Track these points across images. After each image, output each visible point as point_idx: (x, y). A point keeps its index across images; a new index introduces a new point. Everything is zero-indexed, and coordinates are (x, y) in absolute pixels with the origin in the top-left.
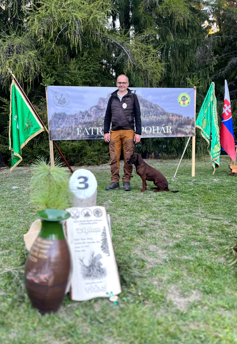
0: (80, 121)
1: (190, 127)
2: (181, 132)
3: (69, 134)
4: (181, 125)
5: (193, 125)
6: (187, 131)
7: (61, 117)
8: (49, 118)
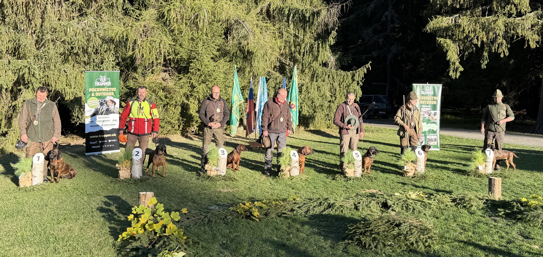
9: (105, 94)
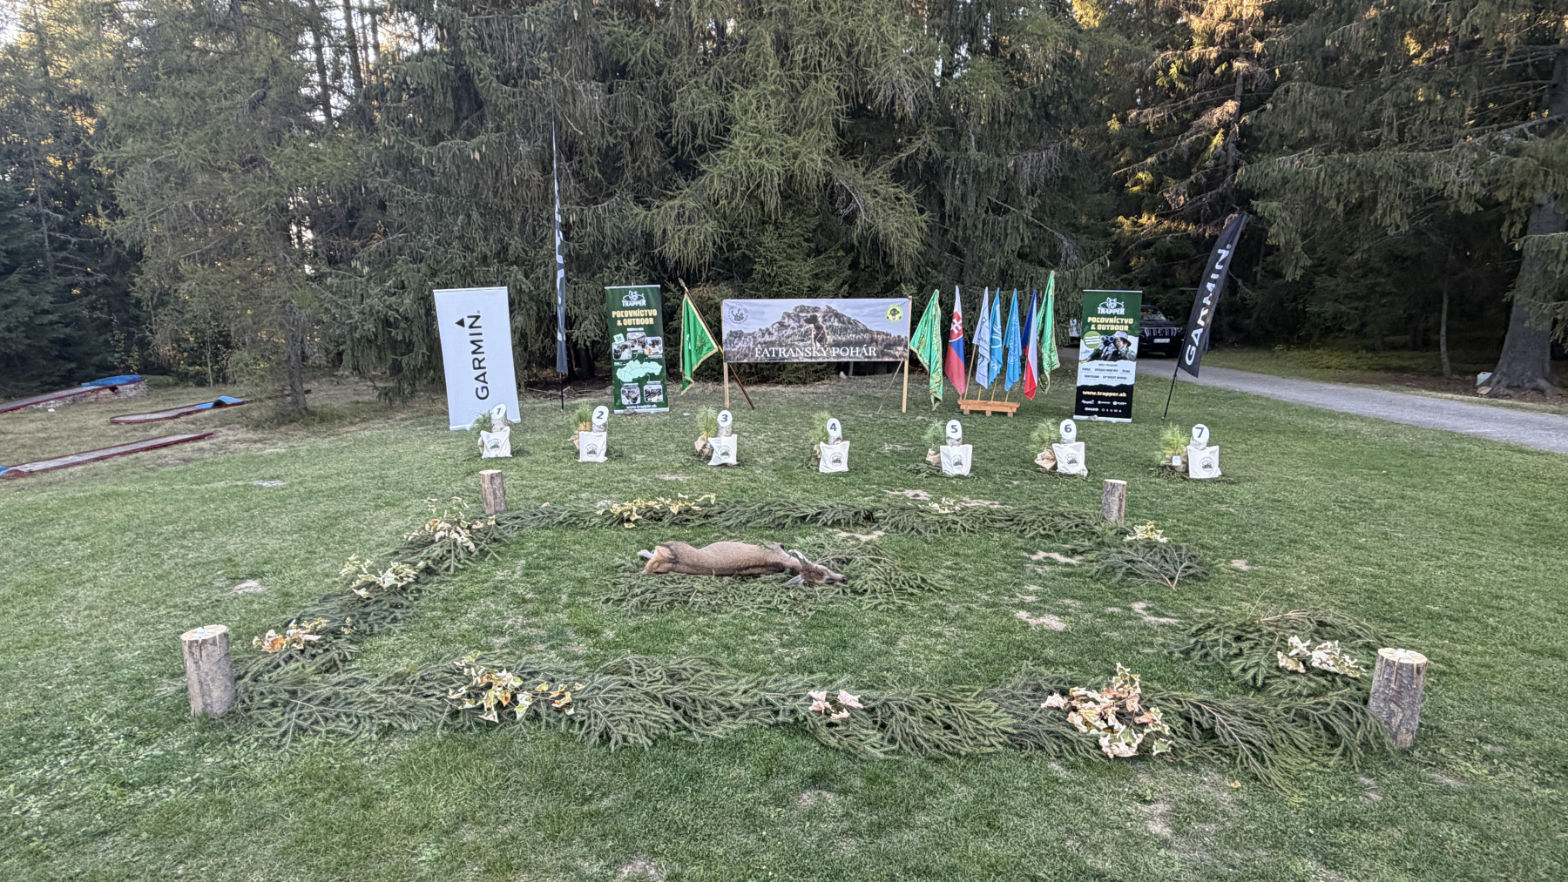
0: (759, 340)
1: (901, 348)
2: (889, 355)
3: (746, 356)
4: (890, 345)
5: (906, 346)
6: (897, 354)
7: (738, 335)
8: (724, 337)
9: (1113, 327)
